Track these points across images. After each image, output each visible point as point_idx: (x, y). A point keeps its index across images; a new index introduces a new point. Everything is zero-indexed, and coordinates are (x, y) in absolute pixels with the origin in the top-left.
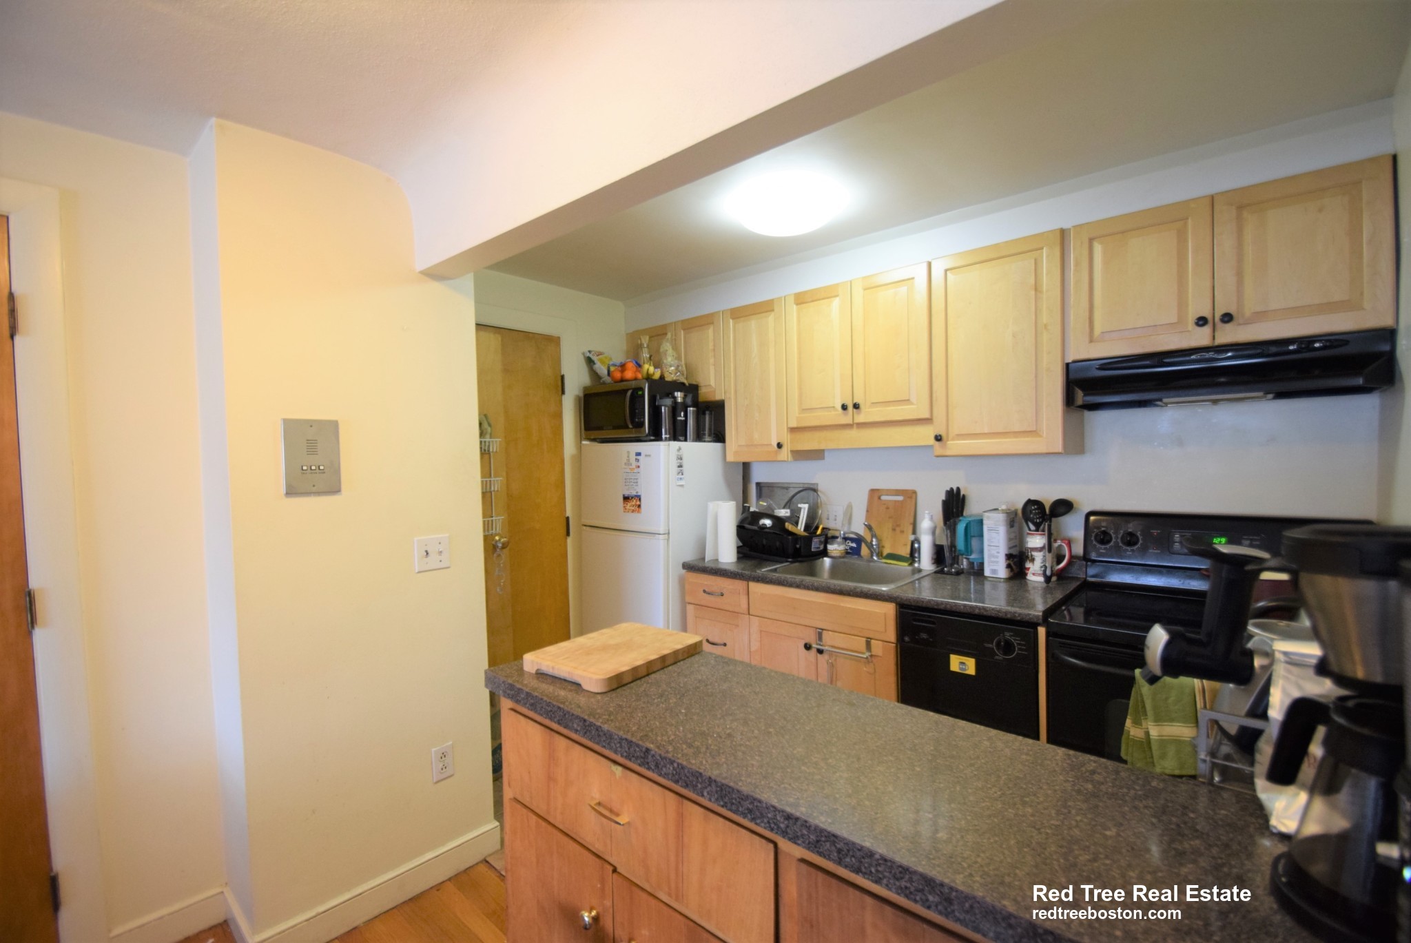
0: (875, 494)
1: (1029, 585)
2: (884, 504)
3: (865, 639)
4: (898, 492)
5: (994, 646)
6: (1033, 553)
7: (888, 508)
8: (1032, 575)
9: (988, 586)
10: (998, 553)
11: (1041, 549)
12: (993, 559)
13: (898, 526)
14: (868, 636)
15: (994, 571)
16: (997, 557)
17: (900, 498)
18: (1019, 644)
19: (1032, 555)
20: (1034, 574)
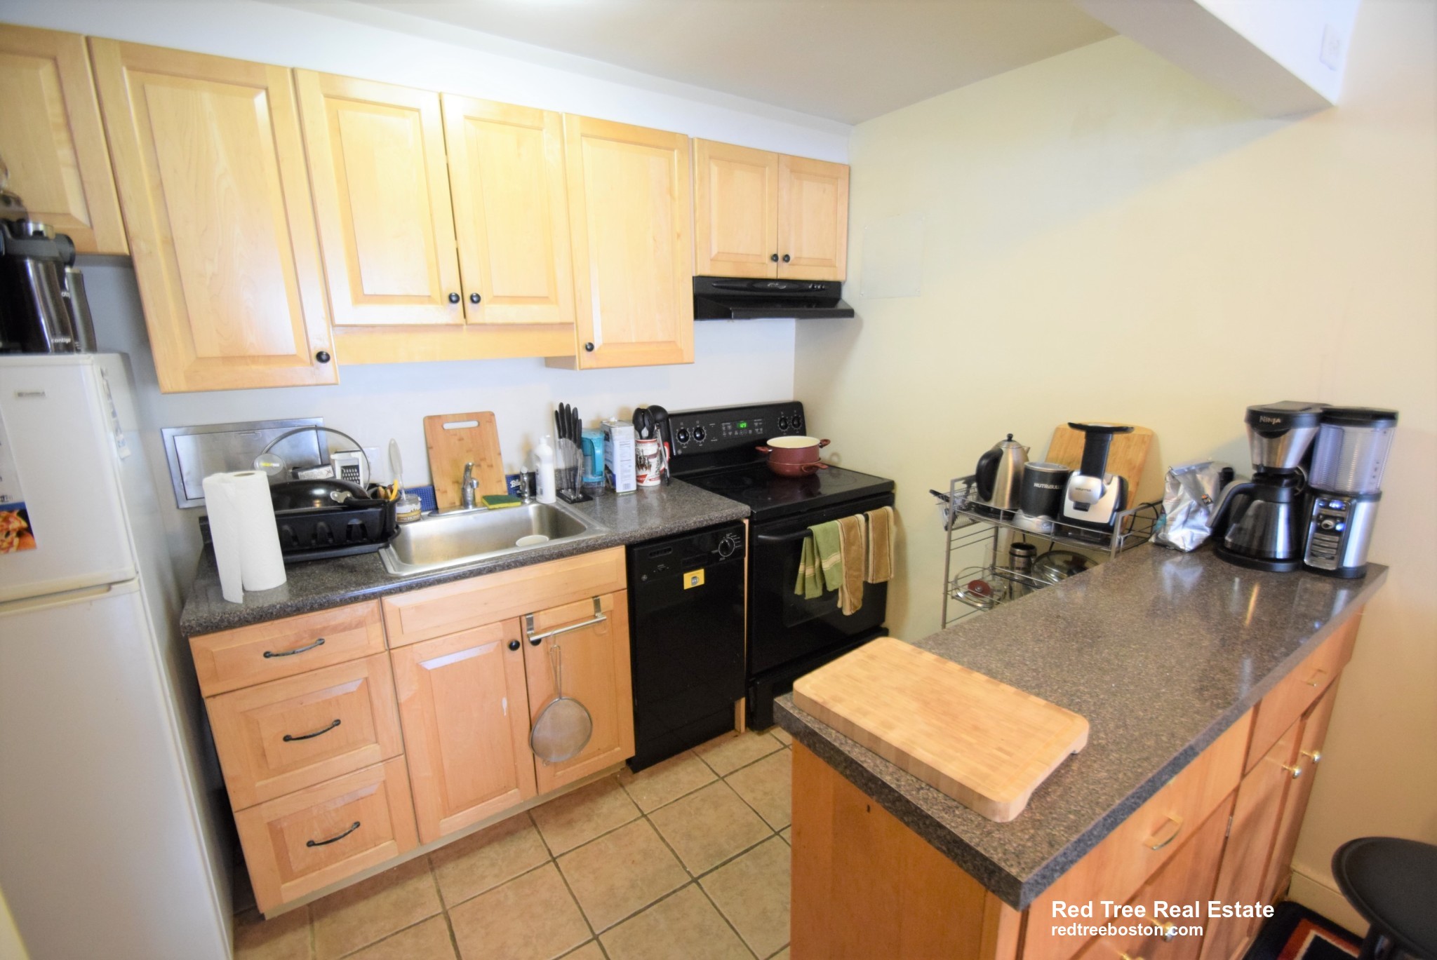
0: (432, 422)
1: (645, 491)
2: (456, 435)
3: (591, 600)
4: (470, 416)
5: (718, 551)
6: (650, 460)
7: (461, 439)
8: (648, 481)
9: (620, 501)
10: (630, 466)
11: (654, 456)
12: (625, 474)
13: (484, 459)
14: (594, 595)
15: (627, 486)
16: (629, 471)
17: (474, 424)
18: (735, 540)
19: (649, 462)
20: (650, 480)
